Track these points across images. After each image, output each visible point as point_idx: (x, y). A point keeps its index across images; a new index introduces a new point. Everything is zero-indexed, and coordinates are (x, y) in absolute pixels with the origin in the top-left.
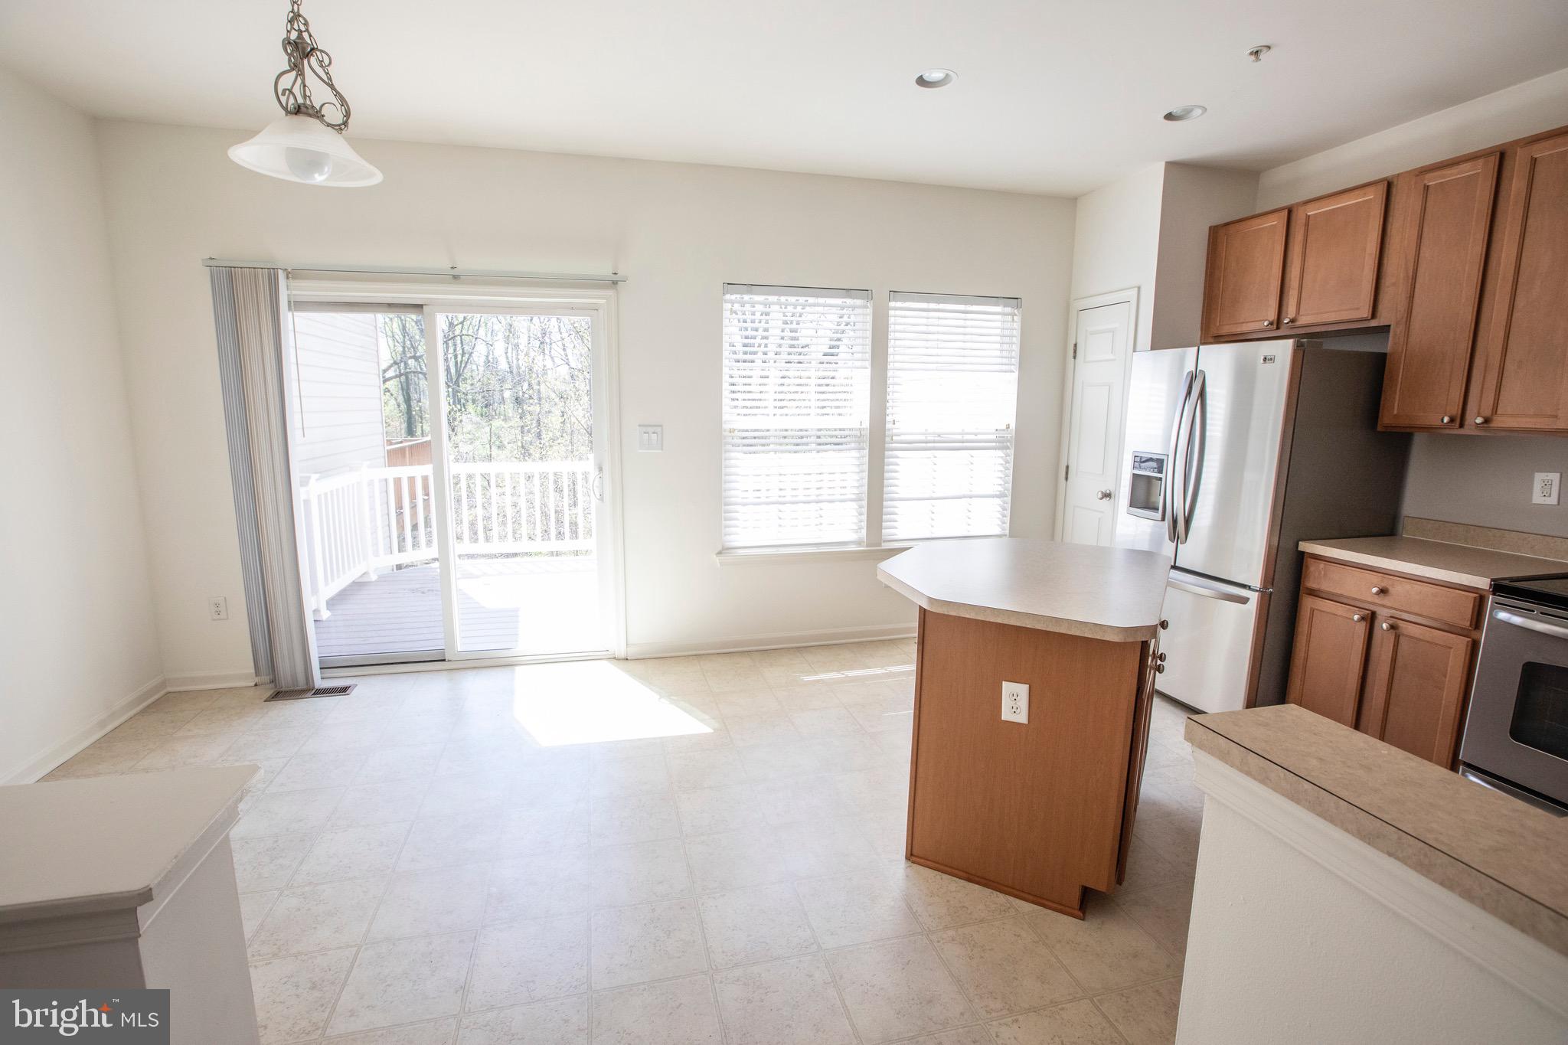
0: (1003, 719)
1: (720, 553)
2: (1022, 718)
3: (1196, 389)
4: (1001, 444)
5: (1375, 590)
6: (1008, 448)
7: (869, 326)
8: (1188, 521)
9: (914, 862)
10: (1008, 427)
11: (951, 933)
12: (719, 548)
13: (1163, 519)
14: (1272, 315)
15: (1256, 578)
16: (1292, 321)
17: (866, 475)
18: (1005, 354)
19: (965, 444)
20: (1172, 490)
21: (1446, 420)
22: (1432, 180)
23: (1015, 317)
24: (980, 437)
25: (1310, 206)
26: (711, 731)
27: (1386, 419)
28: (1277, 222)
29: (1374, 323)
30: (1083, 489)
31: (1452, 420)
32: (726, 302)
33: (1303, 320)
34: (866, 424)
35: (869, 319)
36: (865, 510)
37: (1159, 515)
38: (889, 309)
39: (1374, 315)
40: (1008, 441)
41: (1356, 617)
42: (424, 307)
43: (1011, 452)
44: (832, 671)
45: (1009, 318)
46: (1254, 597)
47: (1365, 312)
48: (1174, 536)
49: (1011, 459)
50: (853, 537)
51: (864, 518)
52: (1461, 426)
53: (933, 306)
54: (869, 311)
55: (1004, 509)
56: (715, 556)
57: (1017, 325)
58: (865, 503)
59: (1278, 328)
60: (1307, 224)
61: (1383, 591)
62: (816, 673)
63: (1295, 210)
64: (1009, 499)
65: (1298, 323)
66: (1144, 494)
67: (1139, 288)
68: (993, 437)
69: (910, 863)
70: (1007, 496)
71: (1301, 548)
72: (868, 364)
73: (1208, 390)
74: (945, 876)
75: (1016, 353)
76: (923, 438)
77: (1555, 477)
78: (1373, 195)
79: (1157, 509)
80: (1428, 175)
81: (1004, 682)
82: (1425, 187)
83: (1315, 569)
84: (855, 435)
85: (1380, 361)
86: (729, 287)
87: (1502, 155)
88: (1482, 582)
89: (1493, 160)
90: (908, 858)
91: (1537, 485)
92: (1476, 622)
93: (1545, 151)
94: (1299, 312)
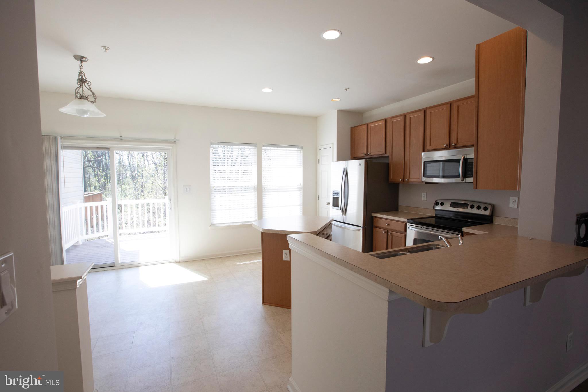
0: (283, 260)
1: (210, 226)
2: (288, 259)
3: (345, 172)
4: (299, 189)
5: (387, 224)
8: (346, 211)
9: (264, 304)
10: (301, 185)
12: (210, 224)
13: (340, 209)
14: (365, 152)
15: (361, 224)
16: (370, 154)
17: (257, 200)
18: (299, 162)
19: (288, 190)
20: (341, 202)
21: (401, 180)
22: (394, 120)
23: (301, 151)
24: (292, 187)
25: (371, 124)
26: (207, 279)
27: (391, 180)
28: (365, 127)
29: (386, 155)
30: (323, 202)
31: (402, 180)
32: (211, 147)
33: (372, 154)
34: (256, 184)
35: (256, 152)
36: (257, 211)
37: (339, 208)
38: (262, 149)
39: (386, 153)
40: (301, 188)
41: (384, 232)
42: (110, 149)
43: (302, 191)
44: (247, 261)
45: (299, 152)
46: (361, 229)
47: (384, 152)
48: (343, 214)
49: (302, 194)
50: (253, 219)
51: (257, 213)
52: (404, 181)
53: (276, 148)
54: (256, 150)
55: (301, 209)
56: (209, 227)
57: (302, 154)
58: (257, 209)
59: (367, 156)
60: (371, 129)
61: (389, 225)
62: (242, 262)
63: (368, 124)
64: (302, 206)
65: (371, 155)
66: (336, 203)
67: (333, 144)
68: (296, 187)
69: (263, 305)
71: (372, 215)
74: (272, 307)
75: (302, 162)
77: (425, 193)
78: (383, 123)
79: (339, 207)
80: (393, 119)
81: (283, 250)
82: (393, 122)
83: (375, 219)
84: (253, 188)
85: (388, 165)
86: (212, 143)
87: (405, 116)
88: (405, 220)
89: (403, 117)
90: (263, 304)
91: (423, 196)
92: (406, 231)
93: (412, 116)
94: (371, 152)
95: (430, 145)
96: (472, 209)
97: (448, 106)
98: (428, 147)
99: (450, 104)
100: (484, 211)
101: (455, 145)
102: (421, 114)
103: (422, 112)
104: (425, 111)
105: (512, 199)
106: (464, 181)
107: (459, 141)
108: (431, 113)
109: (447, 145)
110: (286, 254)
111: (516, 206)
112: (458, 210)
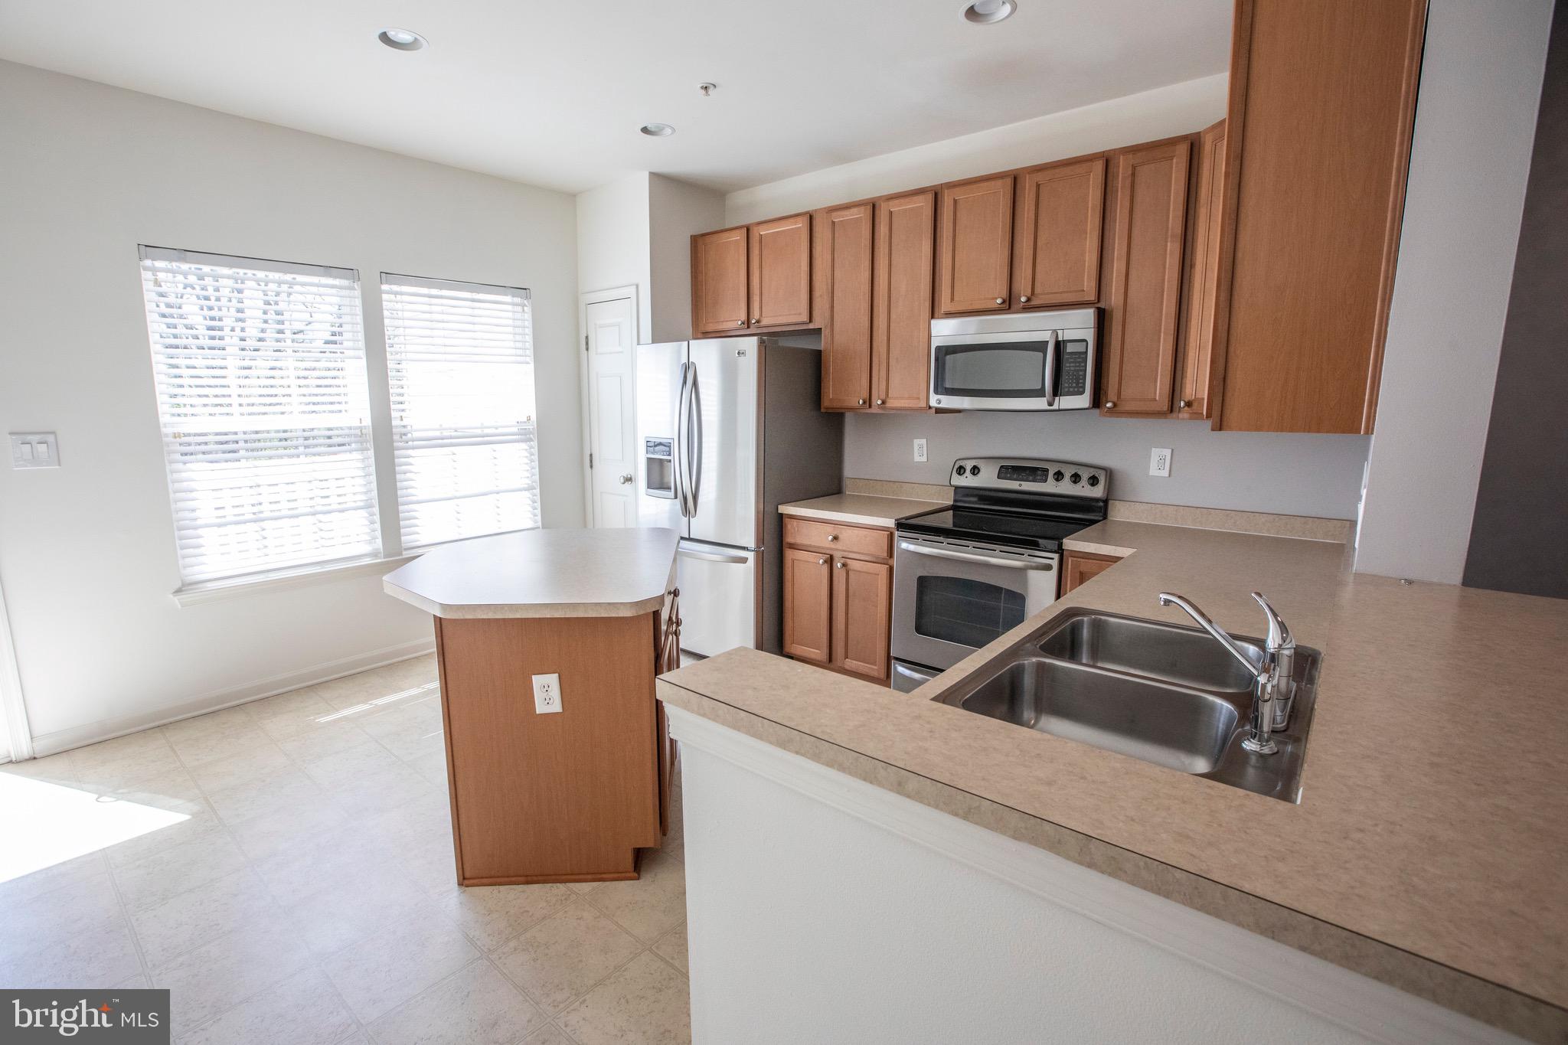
0: (537, 712)
1: (178, 591)
2: (556, 707)
3: (689, 378)
4: (524, 436)
5: (830, 538)
6: (531, 440)
7: (359, 310)
8: (695, 498)
9: (467, 886)
10: (529, 419)
11: (512, 944)
12: (178, 585)
13: (676, 497)
14: (744, 317)
15: (750, 541)
16: (758, 322)
17: (373, 478)
18: (519, 345)
19: (486, 439)
20: (679, 471)
21: (860, 402)
22: (838, 217)
23: (525, 308)
24: (500, 431)
25: (761, 227)
27: (826, 403)
28: (739, 237)
29: (811, 326)
30: (608, 473)
31: (864, 402)
32: (146, 269)
33: (765, 322)
34: (367, 422)
35: (358, 302)
36: (377, 518)
37: (672, 494)
38: (381, 292)
39: (811, 320)
40: (531, 433)
41: (821, 561)
43: (535, 444)
44: (358, 703)
45: (519, 309)
46: (751, 556)
47: (805, 318)
48: (686, 511)
49: (535, 451)
50: (366, 549)
51: (378, 526)
52: (870, 406)
53: (434, 292)
54: (358, 293)
55: (534, 502)
56: (171, 596)
57: (528, 316)
58: (376, 510)
59: (748, 327)
60: (761, 242)
61: (836, 538)
63: (751, 229)
64: (537, 491)
65: (761, 324)
66: (658, 477)
67: (637, 286)
68: (515, 430)
69: (463, 888)
70: (535, 489)
71: (780, 512)
72: (362, 353)
73: (700, 379)
74: (502, 888)
75: (529, 345)
76: (437, 434)
77: (924, 441)
78: (801, 224)
79: (670, 489)
80: (834, 214)
81: (533, 676)
82: (833, 223)
83: (791, 526)
84: (356, 436)
85: (818, 355)
86: (149, 249)
87: (873, 206)
88: (890, 523)
89: (869, 208)
90: (460, 884)
91: (916, 448)
92: (891, 553)
93: (896, 207)
94: (761, 315)
95: (952, 299)
96: (1060, 483)
97: (1009, 181)
98: (945, 304)
99: (1015, 179)
100: (1089, 486)
101: (1029, 300)
102: (925, 203)
103: (930, 197)
104: (936, 195)
105: (1156, 453)
106: (1055, 407)
107: (1038, 290)
108: (955, 201)
109: (1004, 302)
110: (546, 688)
111: (1165, 473)
112: (1020, 485)
